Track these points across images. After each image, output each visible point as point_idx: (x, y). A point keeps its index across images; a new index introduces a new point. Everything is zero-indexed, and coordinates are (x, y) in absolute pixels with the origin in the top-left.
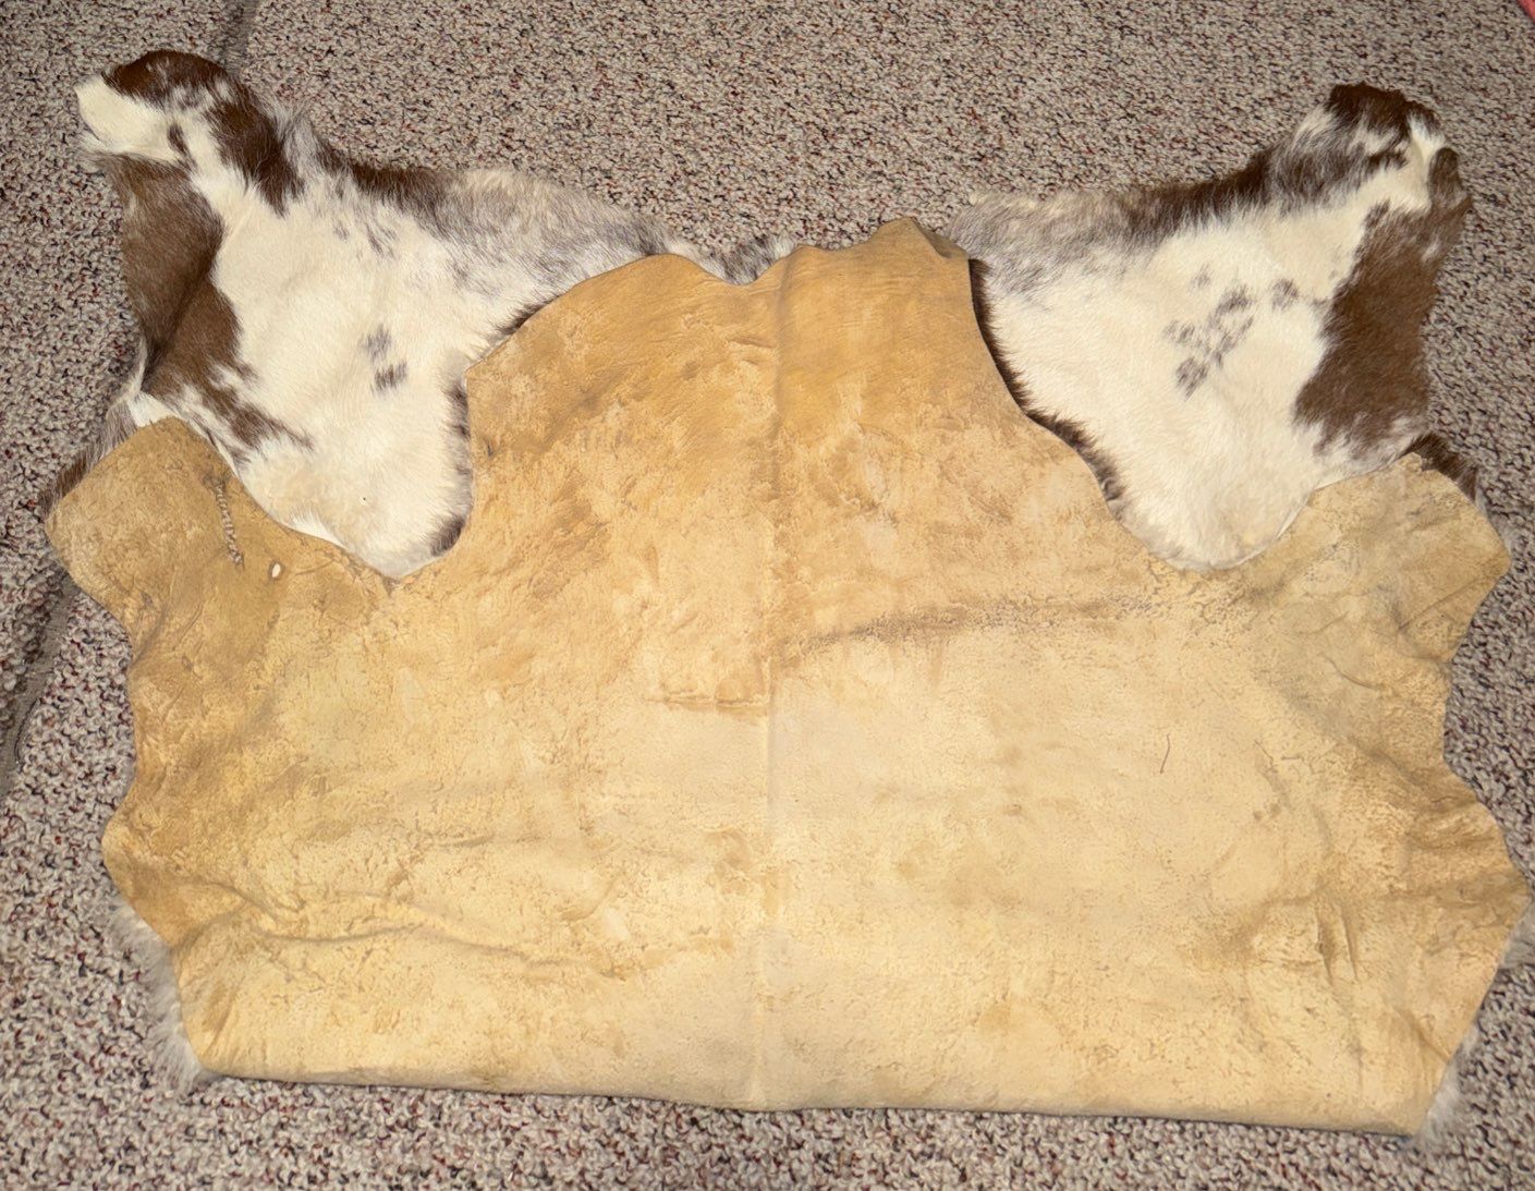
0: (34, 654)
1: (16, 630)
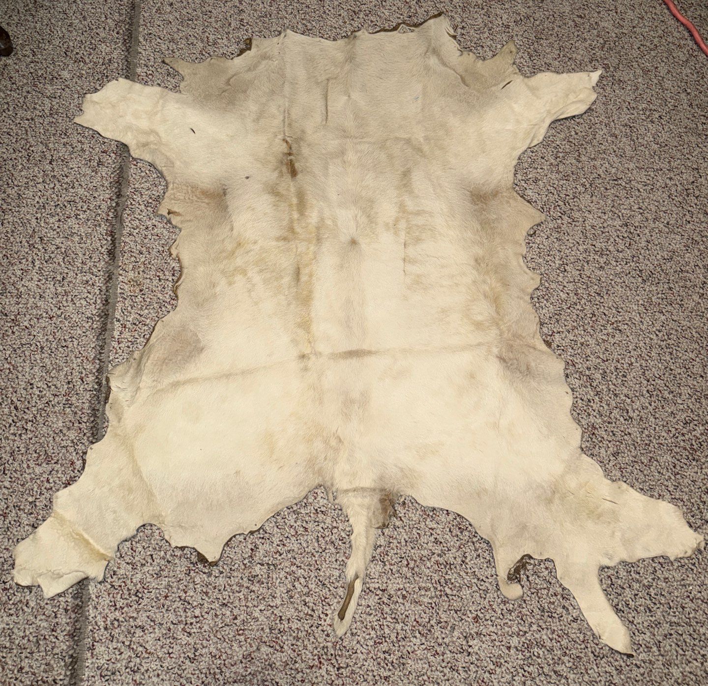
0: (119, 195)
1: (111, 189)
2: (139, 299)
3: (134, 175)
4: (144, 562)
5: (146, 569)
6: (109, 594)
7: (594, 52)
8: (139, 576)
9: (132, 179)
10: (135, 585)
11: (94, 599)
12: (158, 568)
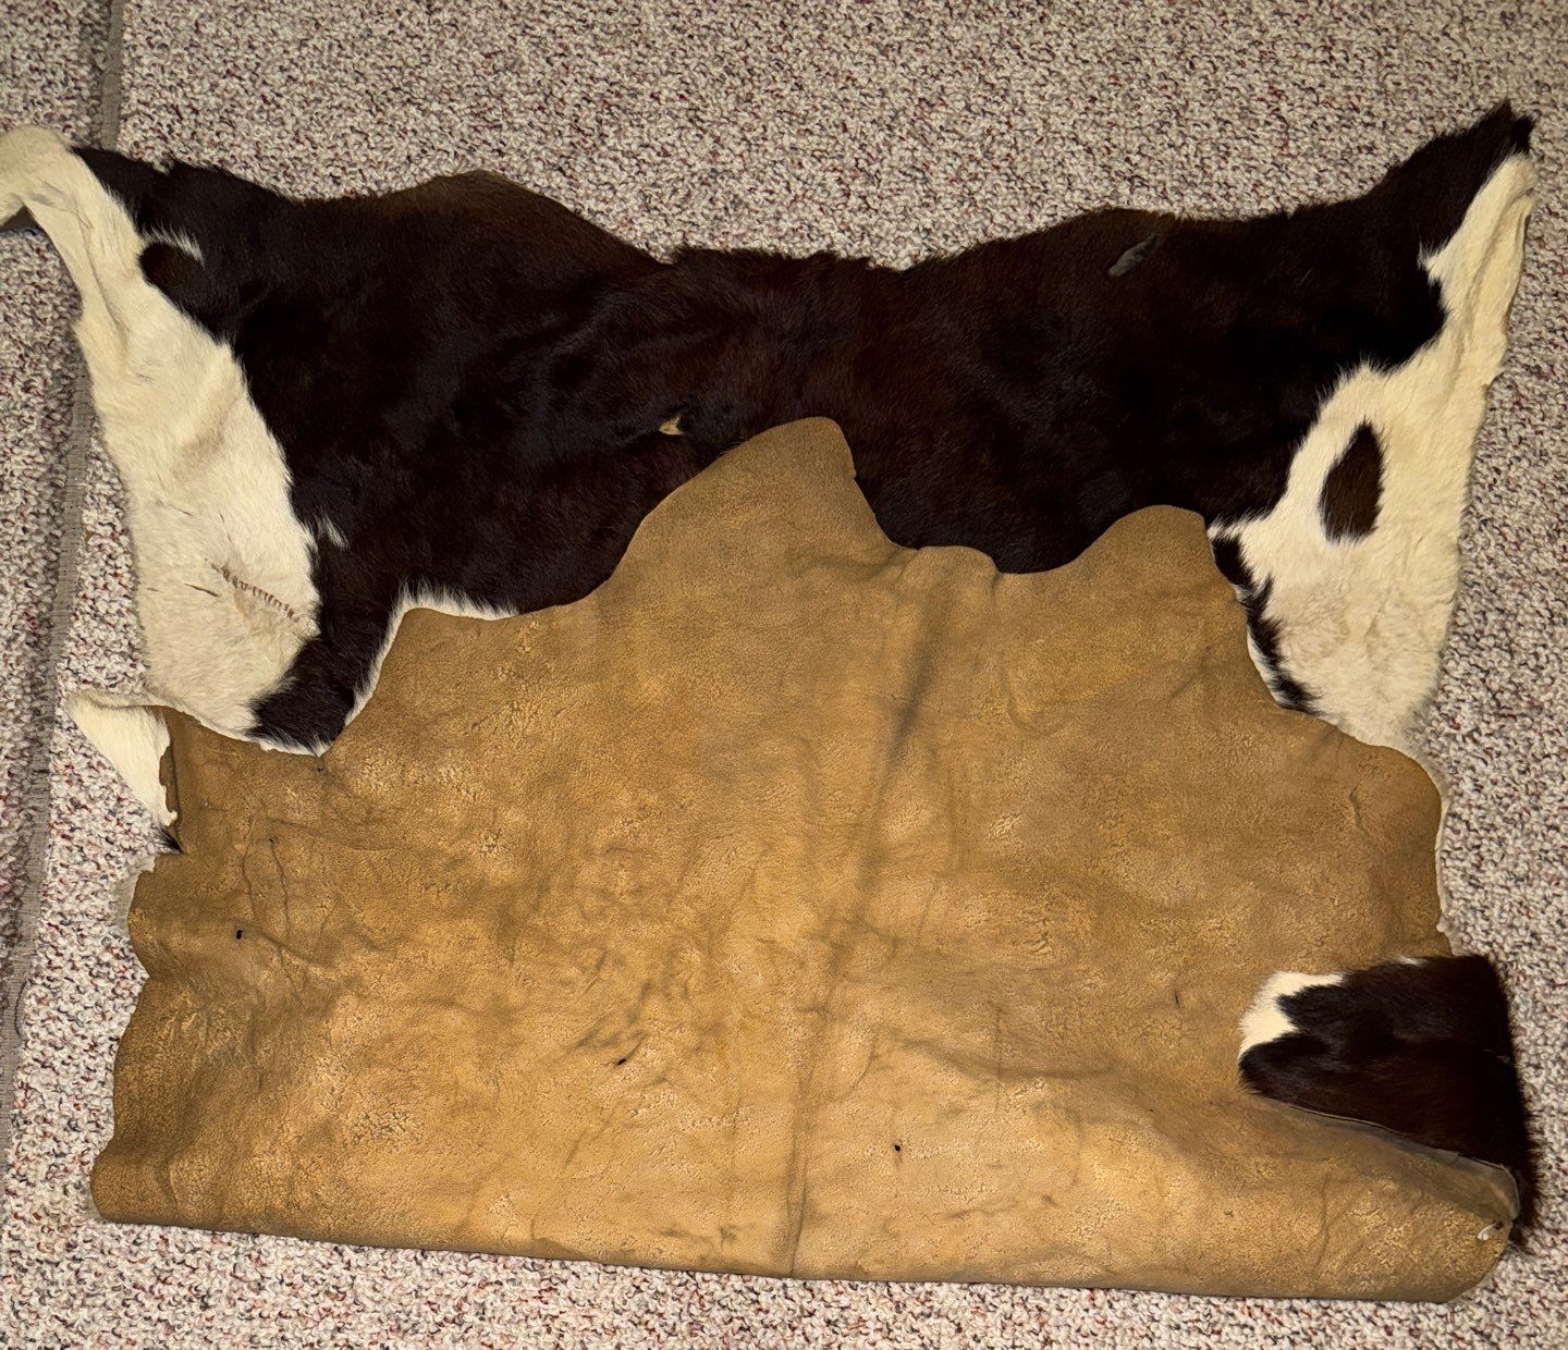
2: (64, 1275)
3: (62, 871)
9: (56, 882)
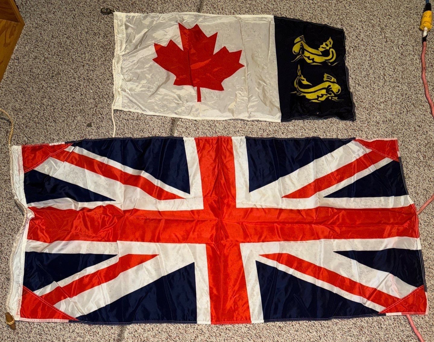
4: (149, 330)
5: (149, 333)
6: (132, 339)
7: (421, 147)
8: (146, 335)
10: (144, 338)
11: (126, 339)
12: (155, 334)
